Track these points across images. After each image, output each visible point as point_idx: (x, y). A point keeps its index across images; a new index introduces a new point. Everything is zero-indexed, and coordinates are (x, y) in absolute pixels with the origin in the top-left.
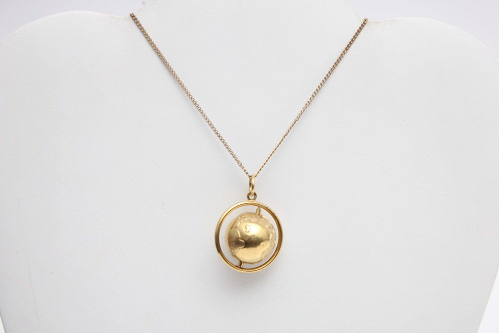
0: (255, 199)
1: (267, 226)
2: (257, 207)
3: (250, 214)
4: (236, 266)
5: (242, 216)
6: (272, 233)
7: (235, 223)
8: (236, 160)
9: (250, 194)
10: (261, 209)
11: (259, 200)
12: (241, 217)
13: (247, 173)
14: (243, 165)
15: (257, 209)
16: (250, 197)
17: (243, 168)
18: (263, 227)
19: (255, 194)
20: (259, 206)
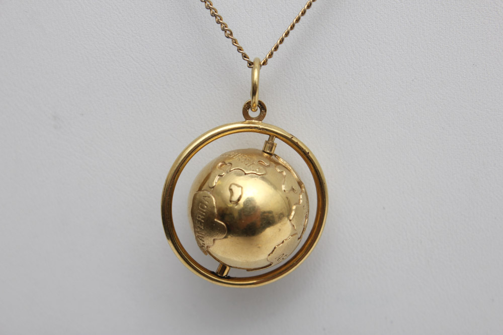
0: (261, 118)
1: (283, 187)
2: (267, 137)
3: (248, 153)
4: (212, 273)
5: (225, 161)
6: (298, 203)
7: (207, 178)
8: (218, 22)
9: (248, 106)
10: (277, 141)
11: (272, 121)
12: (224, 163)
13: (245, 56)
14: (235, 36)
15: (267, 142)
16: (251, 113)
17: (235, 42)
18: (276, 187)
19: (262, 106)
20: (273, 135)
